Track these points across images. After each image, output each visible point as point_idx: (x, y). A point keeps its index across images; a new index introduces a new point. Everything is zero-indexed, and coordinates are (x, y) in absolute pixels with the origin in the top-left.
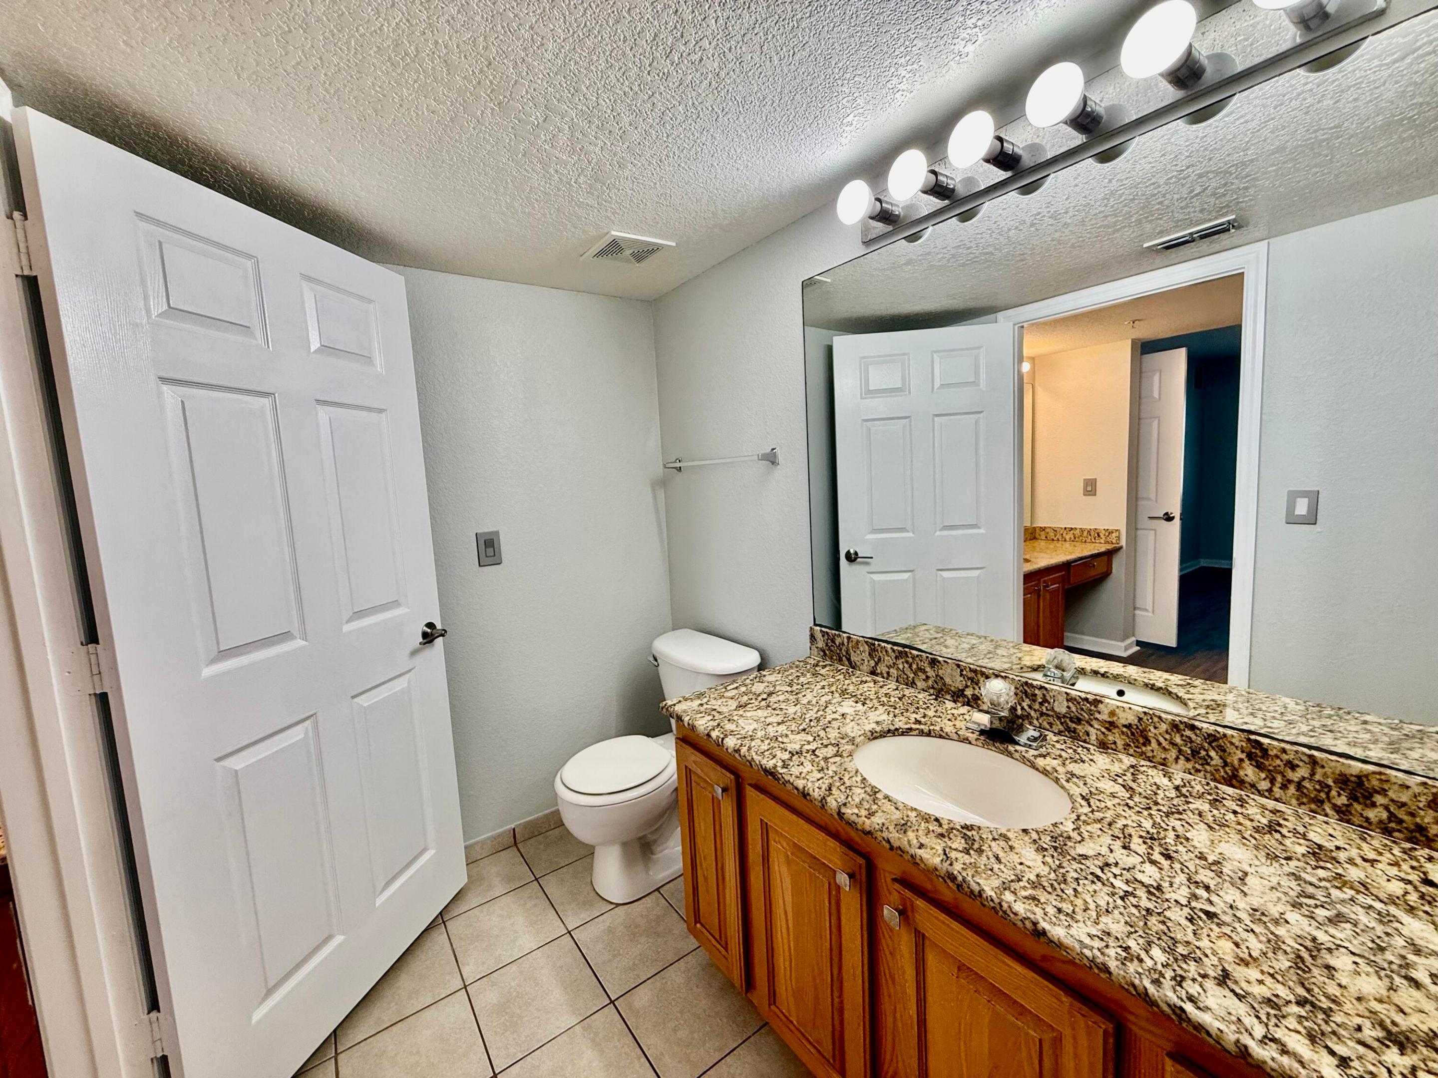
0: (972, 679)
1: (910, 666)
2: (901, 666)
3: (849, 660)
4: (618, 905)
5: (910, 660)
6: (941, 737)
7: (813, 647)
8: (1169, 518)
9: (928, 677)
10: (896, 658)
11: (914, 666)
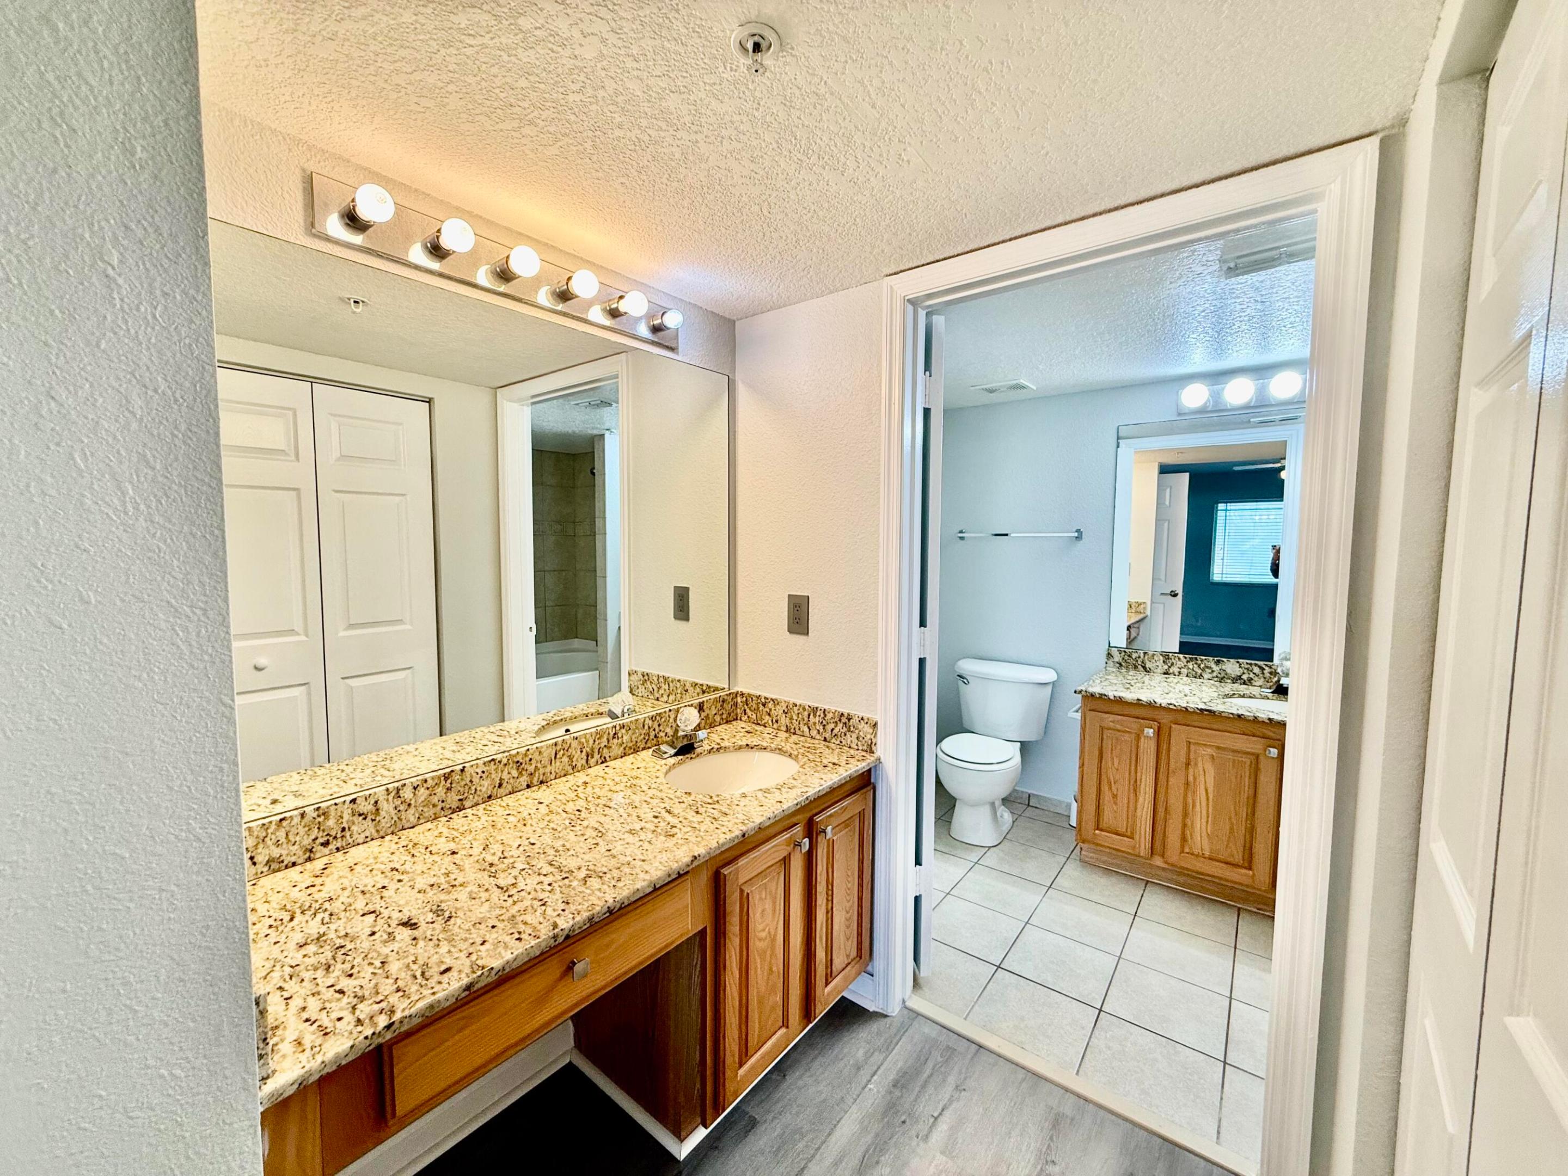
0: (1248, 669)
1: (1199, 666)
2: (1191, 667)
3: (1144, 667)
4: (990, 847)
5: (1199, 662)
6: (1250, 697)
7: (1110, 662)
8: (1174, 595)
9: (1213, 671)
10: (1188, 662)
11: (1202, 666)
